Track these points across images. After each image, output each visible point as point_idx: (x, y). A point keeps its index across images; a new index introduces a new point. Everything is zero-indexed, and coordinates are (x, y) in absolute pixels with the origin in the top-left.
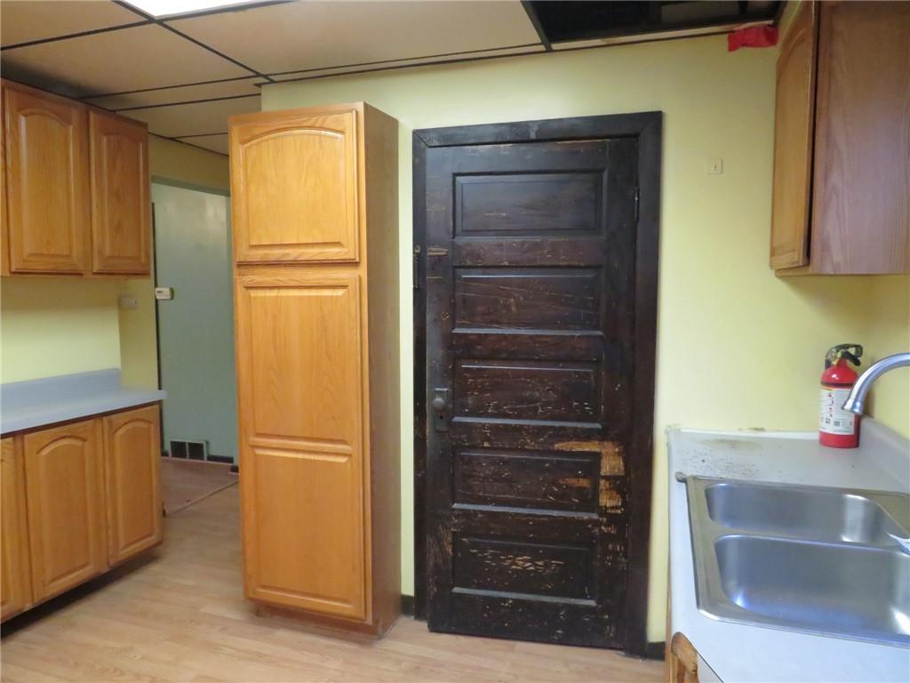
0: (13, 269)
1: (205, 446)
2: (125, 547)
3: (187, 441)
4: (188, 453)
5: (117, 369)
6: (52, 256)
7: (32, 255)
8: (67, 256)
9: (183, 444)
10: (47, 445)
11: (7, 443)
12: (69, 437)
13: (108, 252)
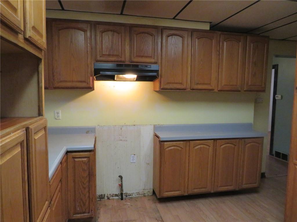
0: (219, 90)
1: (288, 155)
2: (245, 184)
3: (282, 152)
4: (281, 157)
5: (251, 123)
6: (231, 85)
7: (225, 85)
8: (236, 85)
9: (280, 153)
10: (223, 145)
11: (212, 142)
12: (230, 143)
13: (250, 84)
